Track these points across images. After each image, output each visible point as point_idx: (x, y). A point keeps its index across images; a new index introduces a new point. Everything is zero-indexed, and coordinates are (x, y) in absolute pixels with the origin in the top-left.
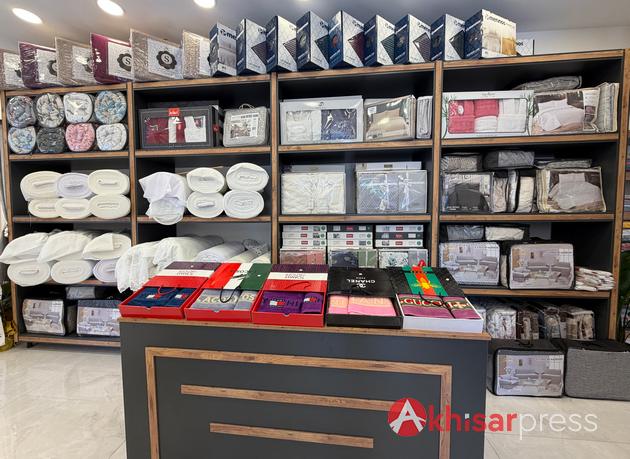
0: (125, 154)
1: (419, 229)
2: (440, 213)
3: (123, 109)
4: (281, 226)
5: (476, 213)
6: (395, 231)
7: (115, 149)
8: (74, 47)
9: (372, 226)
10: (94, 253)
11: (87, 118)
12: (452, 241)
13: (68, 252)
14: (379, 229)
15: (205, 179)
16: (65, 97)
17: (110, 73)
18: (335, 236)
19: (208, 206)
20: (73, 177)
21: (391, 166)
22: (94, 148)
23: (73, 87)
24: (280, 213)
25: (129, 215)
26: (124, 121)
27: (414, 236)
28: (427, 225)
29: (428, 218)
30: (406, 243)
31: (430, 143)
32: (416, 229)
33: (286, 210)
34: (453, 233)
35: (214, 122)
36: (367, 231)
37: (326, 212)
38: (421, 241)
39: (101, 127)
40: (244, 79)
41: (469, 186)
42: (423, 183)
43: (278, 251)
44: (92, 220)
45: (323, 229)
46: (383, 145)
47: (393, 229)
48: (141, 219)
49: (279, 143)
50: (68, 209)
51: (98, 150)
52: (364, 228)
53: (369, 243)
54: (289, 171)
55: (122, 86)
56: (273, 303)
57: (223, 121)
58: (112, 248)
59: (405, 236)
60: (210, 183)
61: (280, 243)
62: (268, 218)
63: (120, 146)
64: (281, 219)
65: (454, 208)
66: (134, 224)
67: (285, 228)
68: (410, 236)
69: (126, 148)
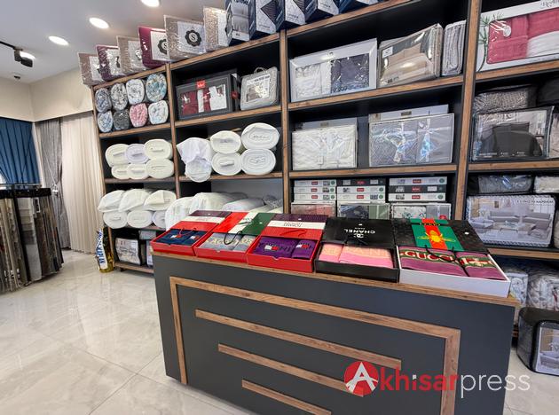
0: (167, 126)
1: (441, 181)
2: (470, 161)
3: (165, 87)
4: (292, 181)
5: (520, 160)
6: (412, 184)
7: (161, 122)
8: (129, 42)
9: (384, 179)
10: (152, 205)
11: (141, 99)
12: (484, 194)
13: (136, 205)
14: (393, 182)
15: (225, 141)
16: (127, 84)
17: (154, 58)
18: (345, 191)
19: (229, 165)
20: (135, 147)
21: (410, 113)
22: (148, 123)
23: (131, 75)
24: (291, 169)
25: (174, 175)
26: (166, 98)
27: (435, 189)
28: (451, 177)
29: (453, 168)
30: (424, 197)
31: (460, 80)
32: (437, 181)
33: (297, 166)
34: (487, 184)
35: (233, 89)
36: (379, 185)
37: (335, 166)
38: (444, 195)
39: (151, 105)
40: (256, 43)
41: (513, 127)
42: (450, 128)
43: (290, 204)
44: (150, 180)
45: (333, 183)
46: (399, 89)
47: (409, 182)
48: (182, 178)
49: (289, 100)
50: (134, 172)
51: (151, 124)
52: (376, 182)
53: (381, 197)
54: (300, 129)
55: (163, 68)
56: (268, 247)
57: (240, 87)
58: (163, 201)
59: (424, 189)
60: (229, 144)
61: (292, 198)
62: (280, 174)
63: (164, 120)
64: (292, 175)
65: (489, 155)
66: (177, 182)
67: (297, 183)
68: (429, 189)
69: (168, 121)
